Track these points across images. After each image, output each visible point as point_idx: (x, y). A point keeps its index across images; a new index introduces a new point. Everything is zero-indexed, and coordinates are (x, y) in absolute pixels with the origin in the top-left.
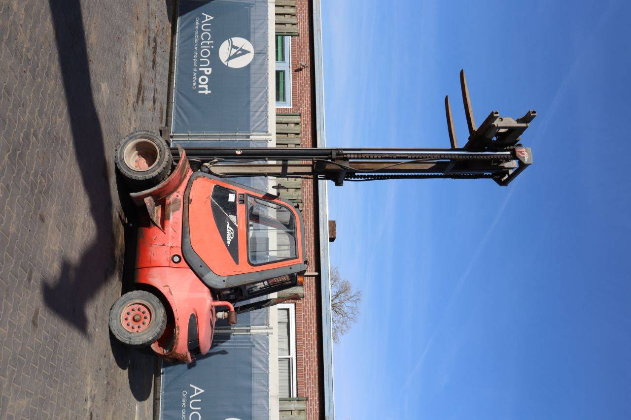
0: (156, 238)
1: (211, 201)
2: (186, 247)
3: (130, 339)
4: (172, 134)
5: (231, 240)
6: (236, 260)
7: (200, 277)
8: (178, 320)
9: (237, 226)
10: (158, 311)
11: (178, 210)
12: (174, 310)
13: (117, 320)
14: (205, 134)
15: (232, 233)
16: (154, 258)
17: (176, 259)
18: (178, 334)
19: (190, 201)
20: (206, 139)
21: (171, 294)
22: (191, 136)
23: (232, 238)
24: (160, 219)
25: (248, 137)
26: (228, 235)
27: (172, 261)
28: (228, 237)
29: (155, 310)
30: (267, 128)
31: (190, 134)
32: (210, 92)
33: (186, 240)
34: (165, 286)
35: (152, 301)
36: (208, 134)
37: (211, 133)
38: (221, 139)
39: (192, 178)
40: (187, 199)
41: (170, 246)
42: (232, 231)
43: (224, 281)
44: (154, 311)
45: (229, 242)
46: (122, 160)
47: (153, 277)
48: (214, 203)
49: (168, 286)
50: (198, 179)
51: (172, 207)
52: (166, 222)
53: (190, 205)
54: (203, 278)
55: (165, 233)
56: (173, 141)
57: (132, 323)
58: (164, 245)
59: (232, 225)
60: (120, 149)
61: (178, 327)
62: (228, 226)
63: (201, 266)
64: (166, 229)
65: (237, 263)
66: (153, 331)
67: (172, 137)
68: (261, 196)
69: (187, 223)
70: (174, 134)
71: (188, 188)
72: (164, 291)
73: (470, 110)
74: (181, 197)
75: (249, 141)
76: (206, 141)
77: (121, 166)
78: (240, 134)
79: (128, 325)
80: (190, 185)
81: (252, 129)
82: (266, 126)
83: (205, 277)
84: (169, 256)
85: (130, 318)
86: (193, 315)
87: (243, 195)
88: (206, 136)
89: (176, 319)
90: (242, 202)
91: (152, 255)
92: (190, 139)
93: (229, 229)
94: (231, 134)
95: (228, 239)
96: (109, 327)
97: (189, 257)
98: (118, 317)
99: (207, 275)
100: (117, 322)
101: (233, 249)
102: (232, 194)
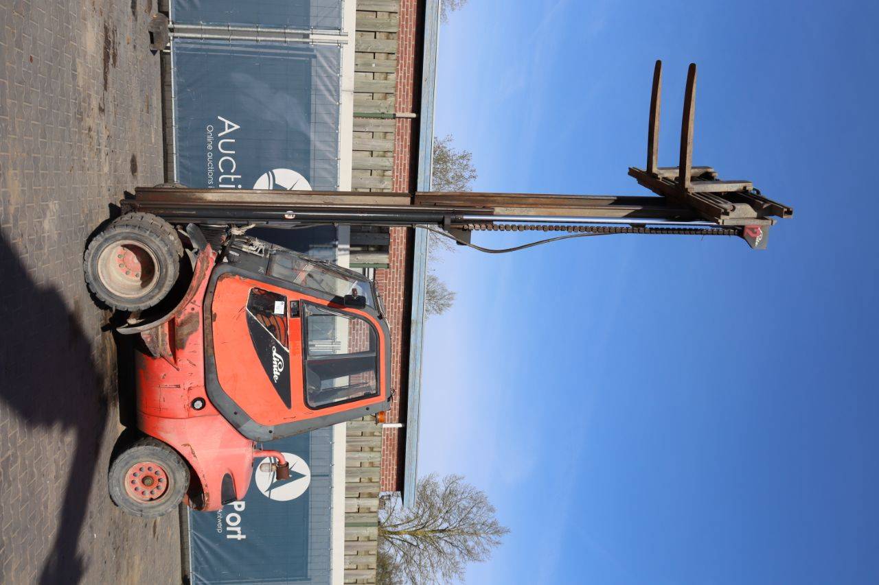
0: (165, 375)
1: (248, 315)
2: (211, 387)
3: (141, 511)
4: (170, 25)
5: (279, 374)
6: (288, 402)
7: (236, 427)
8: (206, 486)
9: (288, 351)
10: (177, 475)
11: (196, 330)
12: (200, 476)
13: (120, 487)
14: (230, 28)
15: (280, 363)
16: (165, 405)
17: (198, 404)
18: (208, 500)
19: (213, 317)
20: (232, 37)
21: (195, 456)
22: (205, 32)
23: (281, 370)
24: (168, 337)
25: (307, 36)
26: (274, 366)
27: (192, 409)
28: (274, 370)
29: (174, 473)
30: (340, 22)
31: (203, 27)
33: (211, 376)
34: (185, 445)
35: (168, 462)
36: (236, 29)
37: (241, 27)
38: (259, 38)
39: (215, 277)
40: (209, 312)
41: (187, 386)
42: (280, 360)
43: (271, 432)
44: (171, 473)
45: (276, 377)
46: (96, 278)
47: (167, 432)
48: (252, 317)
49: (189, 445)
50: (225, 280)
51: (186, 330)
52: (179, 353)
53: (214, 323)
54: (239, 429)
55: (178, 370)
56: (174, 37)
57: (141, 488)
58: (178, 386)
59: (280, 351)
60: (90, 259)
61: (208, 494)
62: (274, 353)
63: (236, 413)
64: (179, 363)
65: (289, 406)
66: (172, 502)
67: (172, 30)
68: (326, 303)
69: (210, 351)
70: (176, 26)
71: (209, 295)
72: (185, 452)
73: (690, 149)
74: (198, 309)
75: (308, 43)
76: (232, 40)
77: (95, 288)
78: (293, 31)
79: (136, 489)
80: (211, 289)
81: (313, 23)
82: (339, 16)
83: (242, 428)
84: (188, 402)
85: (138, 481)
86: (227, 476)
87: (298, 301)
88: (232, 33)
89: (204, 487)
90: (296, 312)
91: (162, 400)
92: (204, 36)
93: (276, 357)
94: (278, 30)
95: (275, 373)
96: (111, 497)
97: (219, 401)
98: (121, 482)
99: (244, 425)
100: (120, 490)
101: (283, 387)
102: (280, 302)
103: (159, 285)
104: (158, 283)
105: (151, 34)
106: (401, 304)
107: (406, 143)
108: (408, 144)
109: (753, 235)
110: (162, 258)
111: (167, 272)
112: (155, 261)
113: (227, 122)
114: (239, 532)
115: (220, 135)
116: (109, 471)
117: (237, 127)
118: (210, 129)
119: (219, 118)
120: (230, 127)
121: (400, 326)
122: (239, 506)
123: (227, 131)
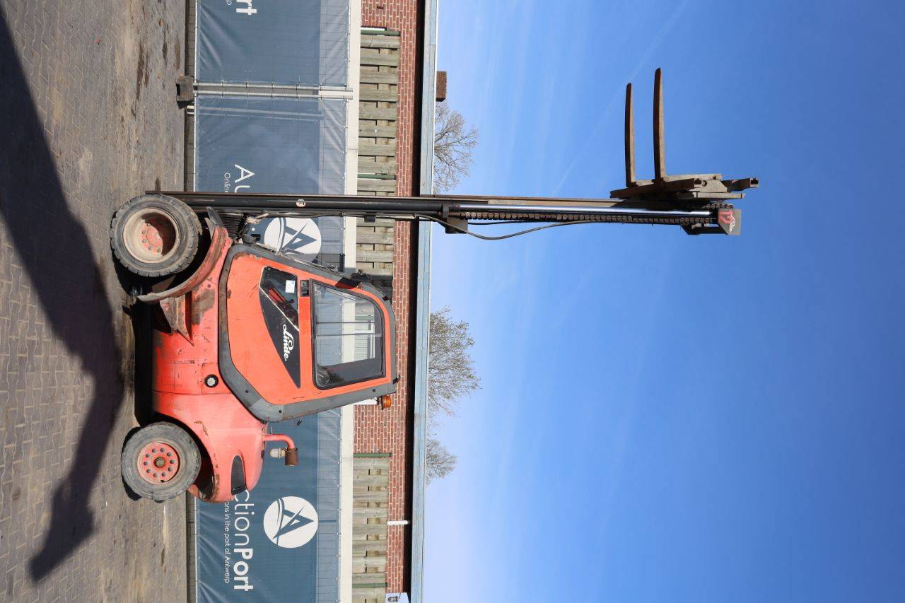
0: (181, 351)
1: (260, 293)
2: (225, 364)
3: (152, 493)
4: (195, 83)
5: (289, 352)
6: (297, 381)
7: (247, 406)
8: (217, 467)
9: (298, 330)
10: (188, 455)
11: (211, 307)
12: (211, 455)
13: (132, 467)
14: (248, 86)
15: (290, 341)
16: (179, 381)
17: (212, 381)
18: (218, 483)
19: (228, 294)
20: (249, 94)
21: (206, 434)
22: (226, 89)
23: (291, 348)
24: (184, 316)
25: (316, 92)
26: (285, 344)
27: (205, 386)
28: (285, 347)
29: (185, 453)
30: (346, 79)
31: (224, 85)
32: (255, 11)
33: (225, 353)
34: (197, 423)
35: (180, 441)
36: (253, 86)
37: (258, 84)
38: (274, 95)
39: (231, 256)
40: (224, 290)
41: (202, 362)
42: (291, 339)
43: (280, 412)
44: (183, 454)
45: (286, 356)
46: (122, 244)
47: (180, 409)
48: (264, 295)
49: (201, 422)
50: (240, 258)
51: (202, 305)
52: (194, 328)
53: (229, 300)
54: (250, 408)
55: (193, 345)
56: (197, 94)
57: (153, 470)
58: (193, 362)
59: (291, 330)
60: (117, 226)
61: (218, 476)
62: (285, 332)
63: (247, 392)
64: (195, 338)
65: (298, 386)
66: (183, 484)
67: (196, 88)
68: (334, 283)
69: (224, 328)
70: (200, 84)
71: (225, 273)
72: (196, 429)
74: (214, 287)
75: (317, 98)
76: (250, 96)
77: (120, 255)
78: (304, 88)
79: (148, 471)
80: (227, 267)
81: (322, 80)
82: (345, 74)
83: (253, 406)
84: (201, 378)
85: (150, 462)
86: (237, 458)
87: (308, 281)
88: (249, 89)
89: (214, 467)
90: (306, 293)
91: (177, 376)
92: (225, 93)
93: (286, 335)
94: (290, 87)
95: (285, 351)
96: (123, 477)
97: (229, 378)
98: (134, 463)
99: (256, 404)
100: (132, 471)
101: (293, 365)
102: (291, 281)
103: (179, 252)
104: (178, 249)
105: (178, 86)
106: (404, 399)
107: (406, 244)
108: (408, 244)
109: (727, 222)
110: (183, 225)
111: (187, 238)
112: (176, 228)
113: (243, 170)
114: (247, 582)
115: (236, 181)
116: (123, 451)
117: (251, 174)
118: (227, 176)
119: (236, 166)
120: (246, 174)
121: (404, 421)
122: (247, 554)
123: (243, 178)
